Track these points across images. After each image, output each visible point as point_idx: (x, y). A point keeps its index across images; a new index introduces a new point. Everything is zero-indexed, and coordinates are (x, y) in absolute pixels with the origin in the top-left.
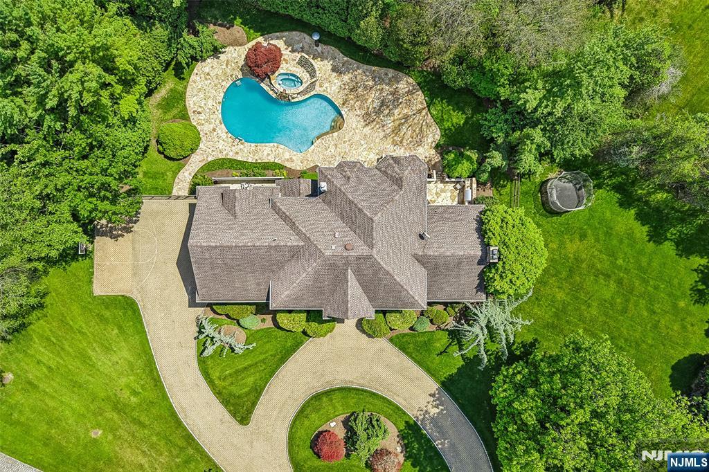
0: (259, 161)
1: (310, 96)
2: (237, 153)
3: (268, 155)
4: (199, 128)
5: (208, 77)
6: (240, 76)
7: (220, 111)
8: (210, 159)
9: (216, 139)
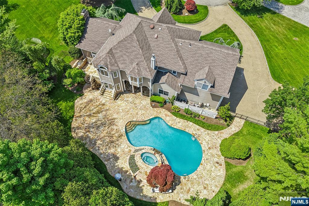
2: (198, 130)
4: (220, 153)
6: (182, 177)
8: (217, 132)
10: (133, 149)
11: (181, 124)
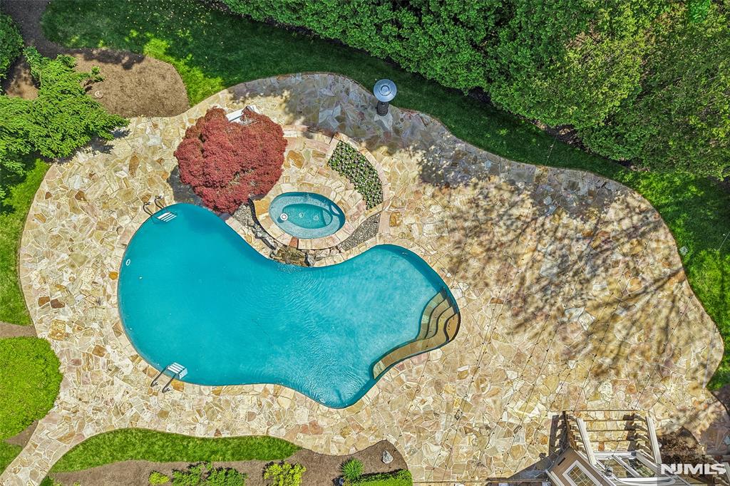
0: (225, 435)
1: (363, 249)
2: (163, 414)
3: (251, 416)
4: (57, 347)
5: (79, 204)
6: (169, 200)
7: (114, 300)
8: (89, 432)
9: (106, 376)
10: (387, 234)
11: (242, 412)
